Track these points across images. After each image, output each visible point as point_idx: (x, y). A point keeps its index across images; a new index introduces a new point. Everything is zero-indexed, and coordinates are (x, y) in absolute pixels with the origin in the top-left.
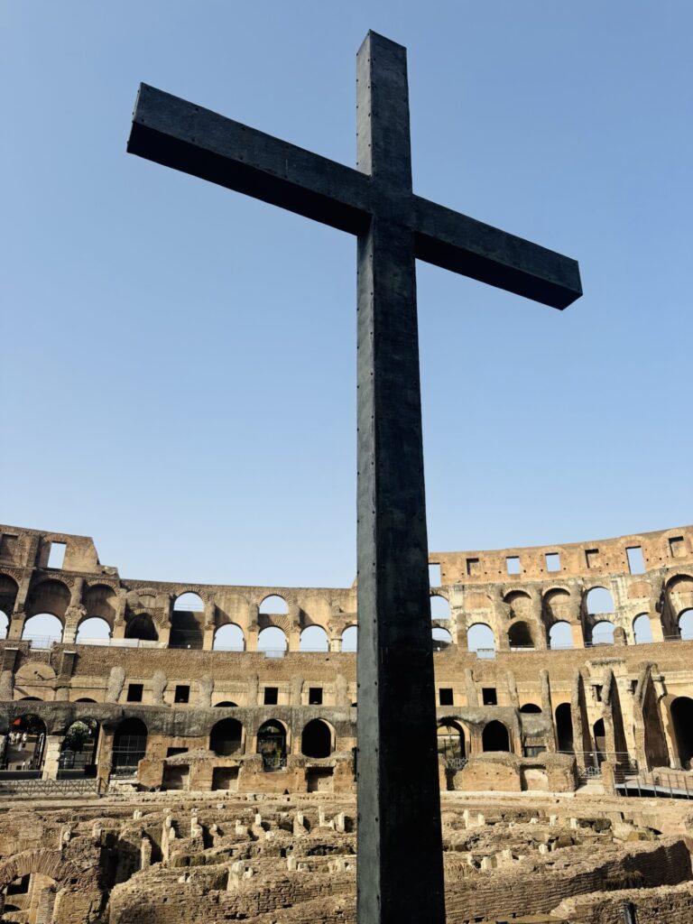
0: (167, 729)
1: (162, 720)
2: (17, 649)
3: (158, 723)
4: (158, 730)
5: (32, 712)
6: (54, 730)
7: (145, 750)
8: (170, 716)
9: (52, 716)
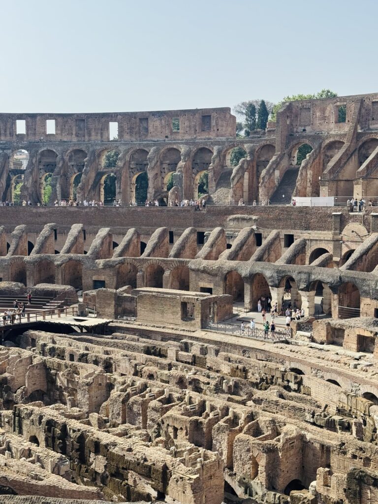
0: (372, 293)
1: (368, 285)
2: (340, 213)
3: (366, 288)
4: (367, 294)
5: (289, 274)
6: (301, 288)
7: (359, 307)
8: (374, 283)
9: (299, 277)
